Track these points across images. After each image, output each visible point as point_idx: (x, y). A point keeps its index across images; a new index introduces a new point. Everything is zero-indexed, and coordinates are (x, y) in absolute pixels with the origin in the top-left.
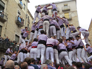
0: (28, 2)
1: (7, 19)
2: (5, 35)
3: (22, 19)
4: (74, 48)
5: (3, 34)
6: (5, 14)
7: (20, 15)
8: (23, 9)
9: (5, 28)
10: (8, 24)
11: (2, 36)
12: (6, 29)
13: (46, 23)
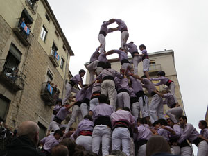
0: (71, 55)
1: (24, 85)
2: (14, 121)
3: (55, 89)
4: (176, 144)
5: (11, 118)
6: (19, 74)
7: (52, 79)
8: (58, 68)
9: (16, 105)
10: (23, 97)
11: (9, 123)
12: (18, 107)
13: (107, 83)
